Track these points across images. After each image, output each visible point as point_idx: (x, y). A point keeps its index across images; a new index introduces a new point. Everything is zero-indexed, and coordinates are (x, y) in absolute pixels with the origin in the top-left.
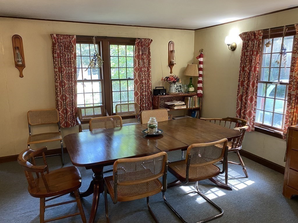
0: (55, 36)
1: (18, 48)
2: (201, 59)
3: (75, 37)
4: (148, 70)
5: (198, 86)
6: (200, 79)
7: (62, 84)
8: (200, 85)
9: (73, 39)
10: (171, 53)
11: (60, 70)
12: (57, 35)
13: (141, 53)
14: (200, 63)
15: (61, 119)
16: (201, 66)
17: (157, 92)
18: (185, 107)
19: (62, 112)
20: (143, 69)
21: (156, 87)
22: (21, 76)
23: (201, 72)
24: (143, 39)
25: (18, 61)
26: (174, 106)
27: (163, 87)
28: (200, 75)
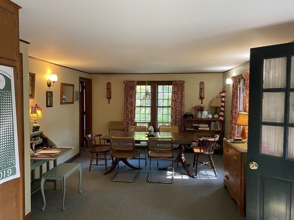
0: (126, 82)
1: (109, 89)
2: (223, 94)
3: (136, 82)
4: (181, 101)
5: (220, 114)
6: (222, 109)
7: (127, 108)
8: (222, 113)
9: (135, 83)
10: (201, 89)
11: (127, 100)
12: (127, 82)
13: (176, 90)
14: (223, 97)
15: (125, 127)
16: (223, 99)
17: (186, 116)
18: (208, 129)
19: (126, 123)
20: (177, 100)
21: (186, 113)
22: (109, 103)
23: (223, 104)
24: (178, 81)
25: (108, 95)
26: (199, 127)
27: (191, 113)
28: (222, 106)
